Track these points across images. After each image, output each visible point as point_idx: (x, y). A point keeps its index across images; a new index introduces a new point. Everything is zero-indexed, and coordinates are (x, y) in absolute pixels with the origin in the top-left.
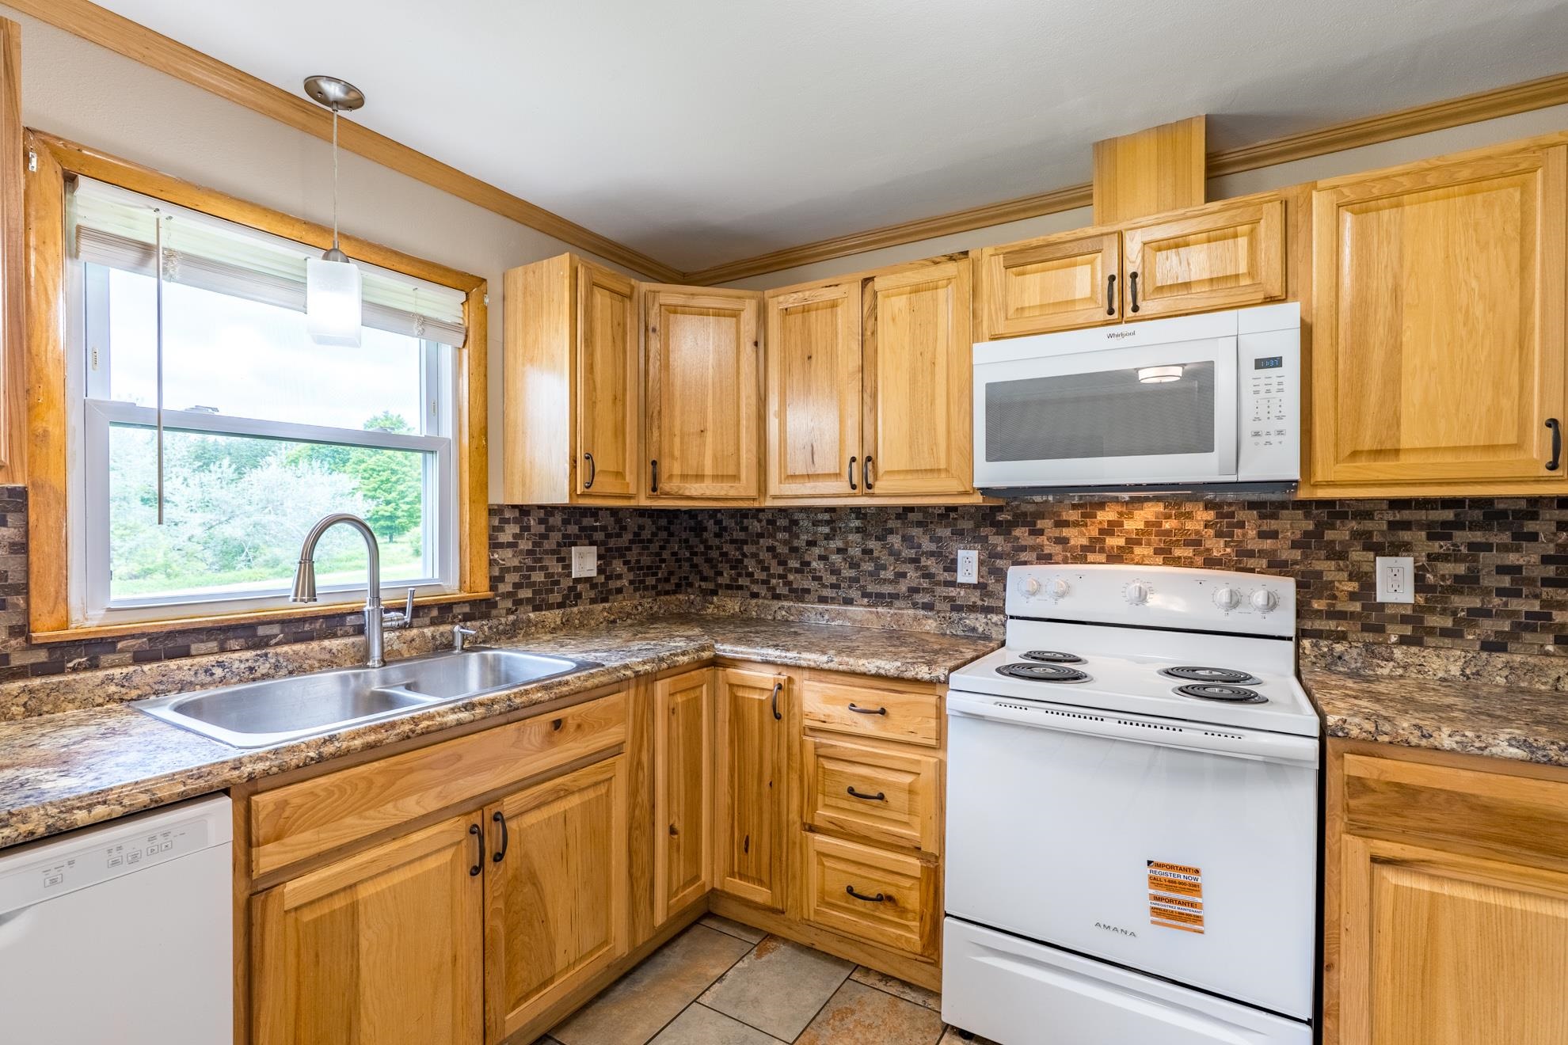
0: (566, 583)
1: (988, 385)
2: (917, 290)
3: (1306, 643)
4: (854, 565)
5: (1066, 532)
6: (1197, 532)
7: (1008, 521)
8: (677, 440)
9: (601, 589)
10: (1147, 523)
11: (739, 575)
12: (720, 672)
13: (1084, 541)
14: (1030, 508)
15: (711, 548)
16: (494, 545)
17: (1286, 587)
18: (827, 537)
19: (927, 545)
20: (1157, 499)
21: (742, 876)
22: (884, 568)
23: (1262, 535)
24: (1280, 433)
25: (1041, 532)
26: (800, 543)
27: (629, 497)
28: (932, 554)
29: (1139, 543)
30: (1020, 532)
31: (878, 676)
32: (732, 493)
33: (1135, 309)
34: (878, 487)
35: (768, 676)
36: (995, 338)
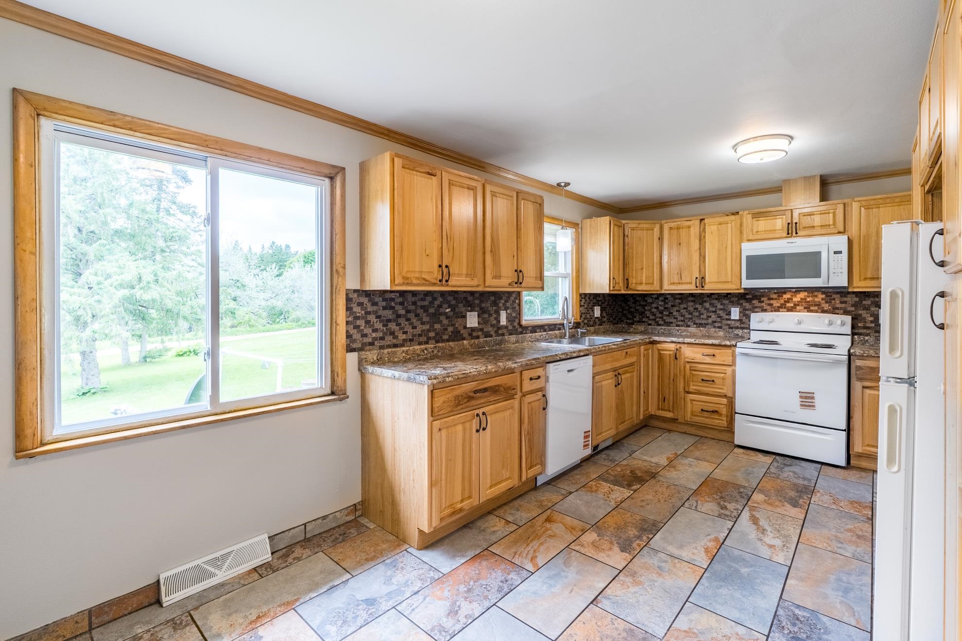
0: (593, 319)
1: (747, 256)
2: (720, 224)
3: (856, 337)
4: (690, 313)
5: (772, 302)
6: (819, 302)
7: (750, 298)
8: (634, 272)
9: (601, 321)
10: (801, 299)
11: (643, 317)
12: (655, 346)
13: (779, 305)
14: (759, 294)
15: (631, 308)
16: (581, 306)
17: (848, 319)
18: (680, 304)
19: (719, 306)
20: (805, 291)
21: (662, 410)
22: (702, 314)
23: (841, 303)
24: (841, 273)
25: (763, 302)
26: (669, 306)
27: (619, 290)
28: (721, 309)
29: (798, 305)
30: (755, 302)
31: (712, 345)
32: (652, 289)
33: (796, 233)
34: (706, 287)
35: (672, 346)
36: (749, 240)
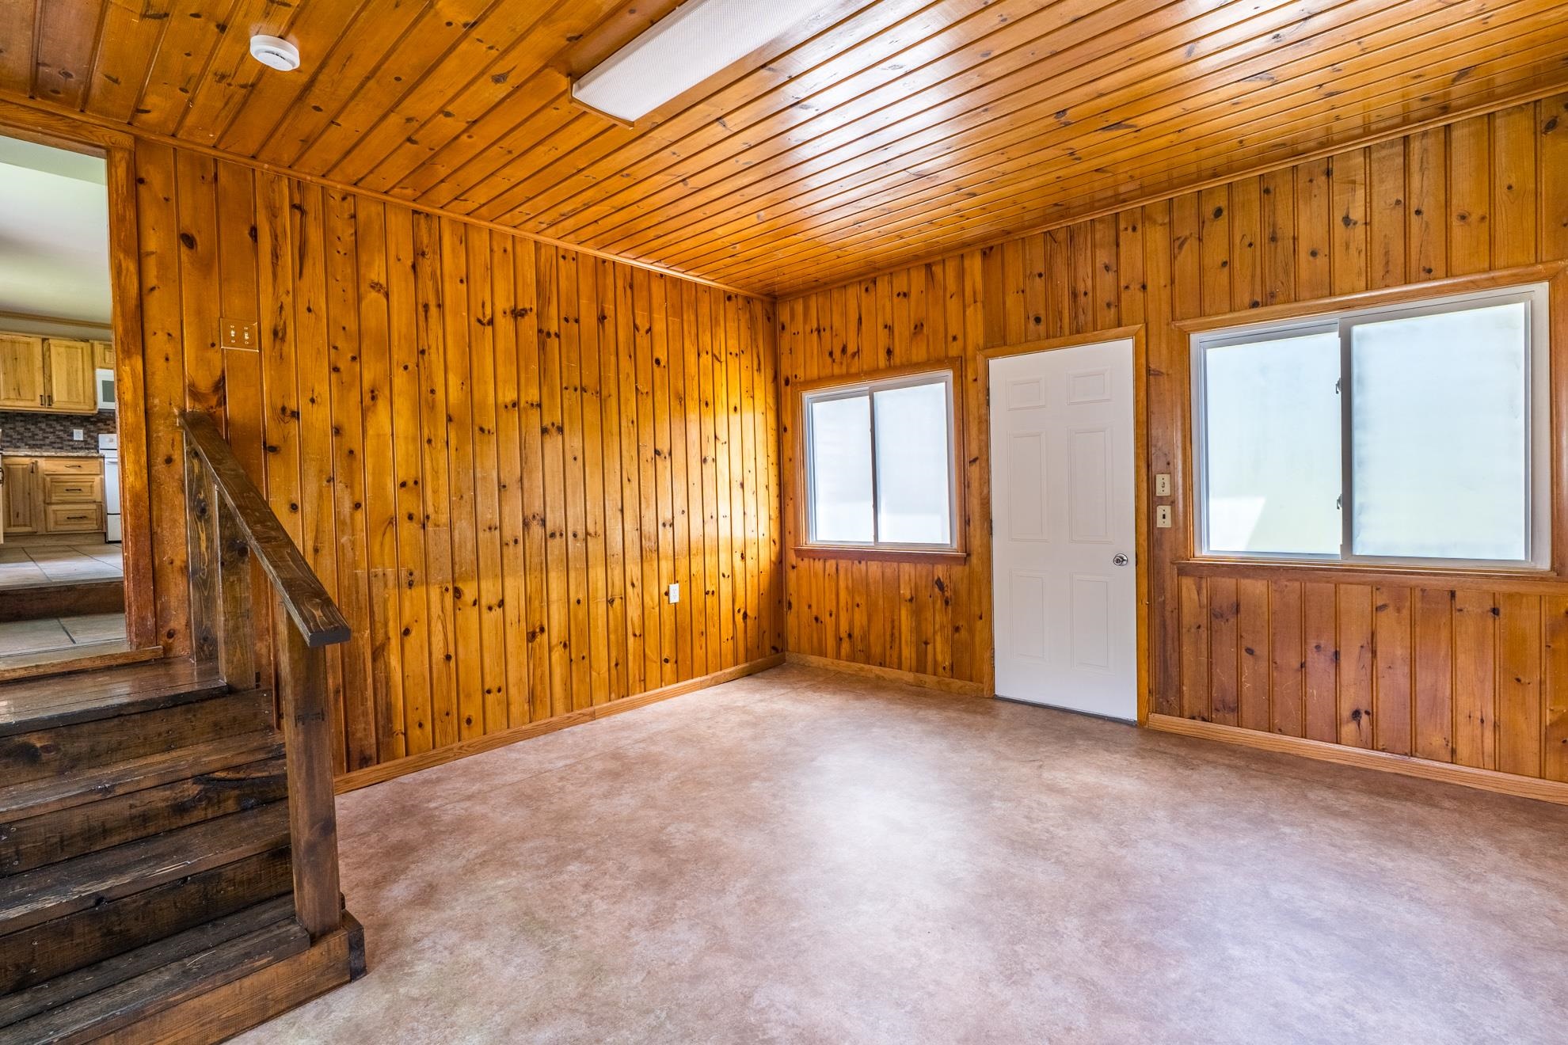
1: (102, 381)
2: (69, 347)
4: (19, 434)
7: (94, 421)
19: (58, 427)
21: (14, 526)
22: (37, 435)
25: (107, 424)
28: (61, 431)
30: (100, 424)
31: (76, 457)
34: (53, 406)
35: (27, 460)
36: (101, 367)
